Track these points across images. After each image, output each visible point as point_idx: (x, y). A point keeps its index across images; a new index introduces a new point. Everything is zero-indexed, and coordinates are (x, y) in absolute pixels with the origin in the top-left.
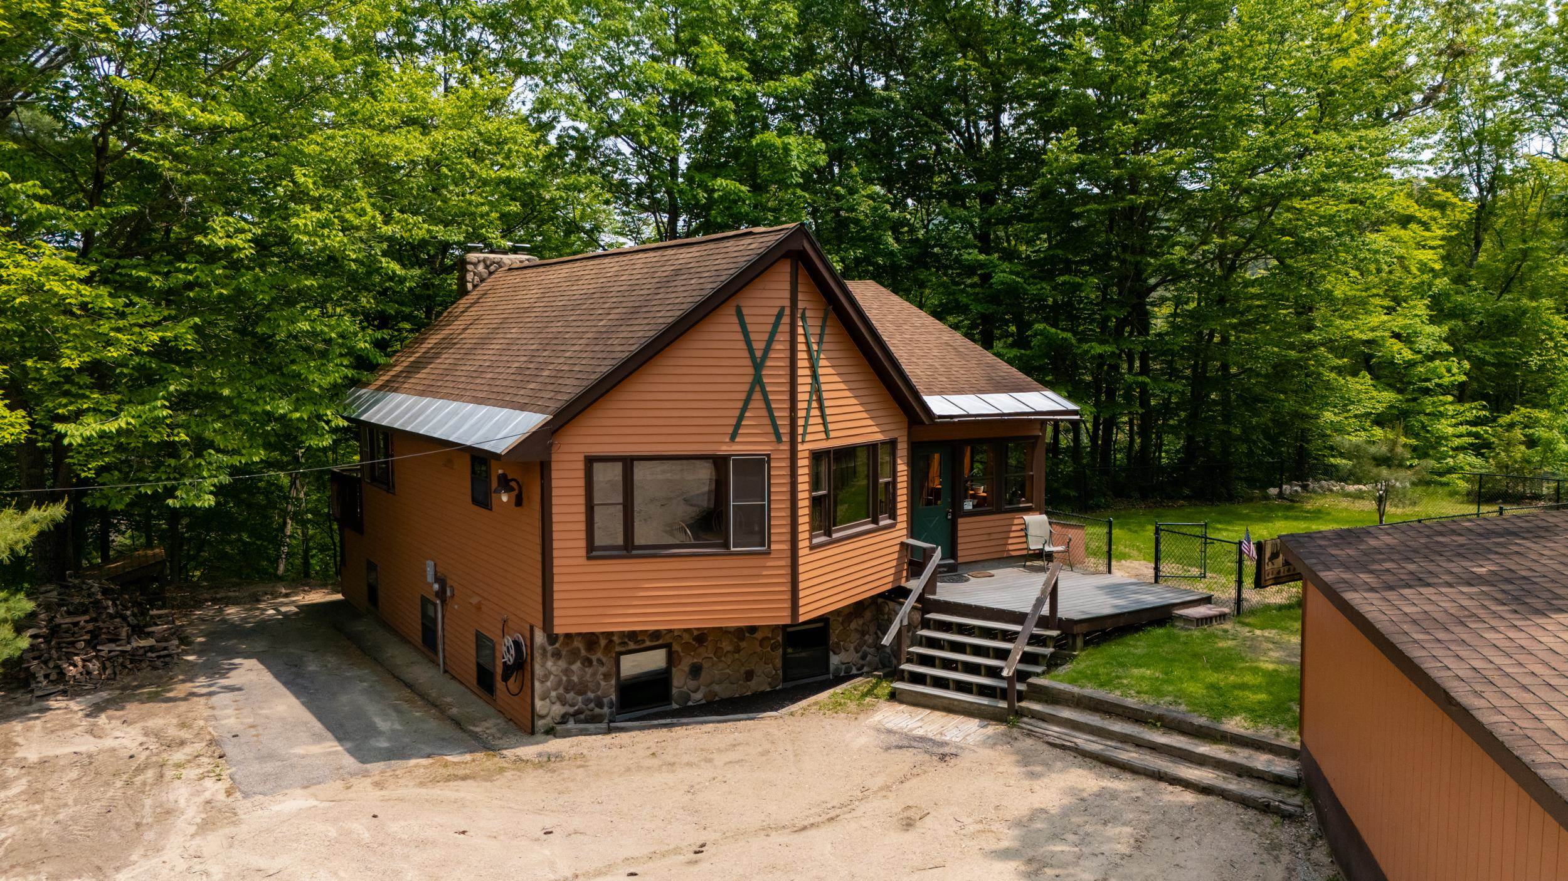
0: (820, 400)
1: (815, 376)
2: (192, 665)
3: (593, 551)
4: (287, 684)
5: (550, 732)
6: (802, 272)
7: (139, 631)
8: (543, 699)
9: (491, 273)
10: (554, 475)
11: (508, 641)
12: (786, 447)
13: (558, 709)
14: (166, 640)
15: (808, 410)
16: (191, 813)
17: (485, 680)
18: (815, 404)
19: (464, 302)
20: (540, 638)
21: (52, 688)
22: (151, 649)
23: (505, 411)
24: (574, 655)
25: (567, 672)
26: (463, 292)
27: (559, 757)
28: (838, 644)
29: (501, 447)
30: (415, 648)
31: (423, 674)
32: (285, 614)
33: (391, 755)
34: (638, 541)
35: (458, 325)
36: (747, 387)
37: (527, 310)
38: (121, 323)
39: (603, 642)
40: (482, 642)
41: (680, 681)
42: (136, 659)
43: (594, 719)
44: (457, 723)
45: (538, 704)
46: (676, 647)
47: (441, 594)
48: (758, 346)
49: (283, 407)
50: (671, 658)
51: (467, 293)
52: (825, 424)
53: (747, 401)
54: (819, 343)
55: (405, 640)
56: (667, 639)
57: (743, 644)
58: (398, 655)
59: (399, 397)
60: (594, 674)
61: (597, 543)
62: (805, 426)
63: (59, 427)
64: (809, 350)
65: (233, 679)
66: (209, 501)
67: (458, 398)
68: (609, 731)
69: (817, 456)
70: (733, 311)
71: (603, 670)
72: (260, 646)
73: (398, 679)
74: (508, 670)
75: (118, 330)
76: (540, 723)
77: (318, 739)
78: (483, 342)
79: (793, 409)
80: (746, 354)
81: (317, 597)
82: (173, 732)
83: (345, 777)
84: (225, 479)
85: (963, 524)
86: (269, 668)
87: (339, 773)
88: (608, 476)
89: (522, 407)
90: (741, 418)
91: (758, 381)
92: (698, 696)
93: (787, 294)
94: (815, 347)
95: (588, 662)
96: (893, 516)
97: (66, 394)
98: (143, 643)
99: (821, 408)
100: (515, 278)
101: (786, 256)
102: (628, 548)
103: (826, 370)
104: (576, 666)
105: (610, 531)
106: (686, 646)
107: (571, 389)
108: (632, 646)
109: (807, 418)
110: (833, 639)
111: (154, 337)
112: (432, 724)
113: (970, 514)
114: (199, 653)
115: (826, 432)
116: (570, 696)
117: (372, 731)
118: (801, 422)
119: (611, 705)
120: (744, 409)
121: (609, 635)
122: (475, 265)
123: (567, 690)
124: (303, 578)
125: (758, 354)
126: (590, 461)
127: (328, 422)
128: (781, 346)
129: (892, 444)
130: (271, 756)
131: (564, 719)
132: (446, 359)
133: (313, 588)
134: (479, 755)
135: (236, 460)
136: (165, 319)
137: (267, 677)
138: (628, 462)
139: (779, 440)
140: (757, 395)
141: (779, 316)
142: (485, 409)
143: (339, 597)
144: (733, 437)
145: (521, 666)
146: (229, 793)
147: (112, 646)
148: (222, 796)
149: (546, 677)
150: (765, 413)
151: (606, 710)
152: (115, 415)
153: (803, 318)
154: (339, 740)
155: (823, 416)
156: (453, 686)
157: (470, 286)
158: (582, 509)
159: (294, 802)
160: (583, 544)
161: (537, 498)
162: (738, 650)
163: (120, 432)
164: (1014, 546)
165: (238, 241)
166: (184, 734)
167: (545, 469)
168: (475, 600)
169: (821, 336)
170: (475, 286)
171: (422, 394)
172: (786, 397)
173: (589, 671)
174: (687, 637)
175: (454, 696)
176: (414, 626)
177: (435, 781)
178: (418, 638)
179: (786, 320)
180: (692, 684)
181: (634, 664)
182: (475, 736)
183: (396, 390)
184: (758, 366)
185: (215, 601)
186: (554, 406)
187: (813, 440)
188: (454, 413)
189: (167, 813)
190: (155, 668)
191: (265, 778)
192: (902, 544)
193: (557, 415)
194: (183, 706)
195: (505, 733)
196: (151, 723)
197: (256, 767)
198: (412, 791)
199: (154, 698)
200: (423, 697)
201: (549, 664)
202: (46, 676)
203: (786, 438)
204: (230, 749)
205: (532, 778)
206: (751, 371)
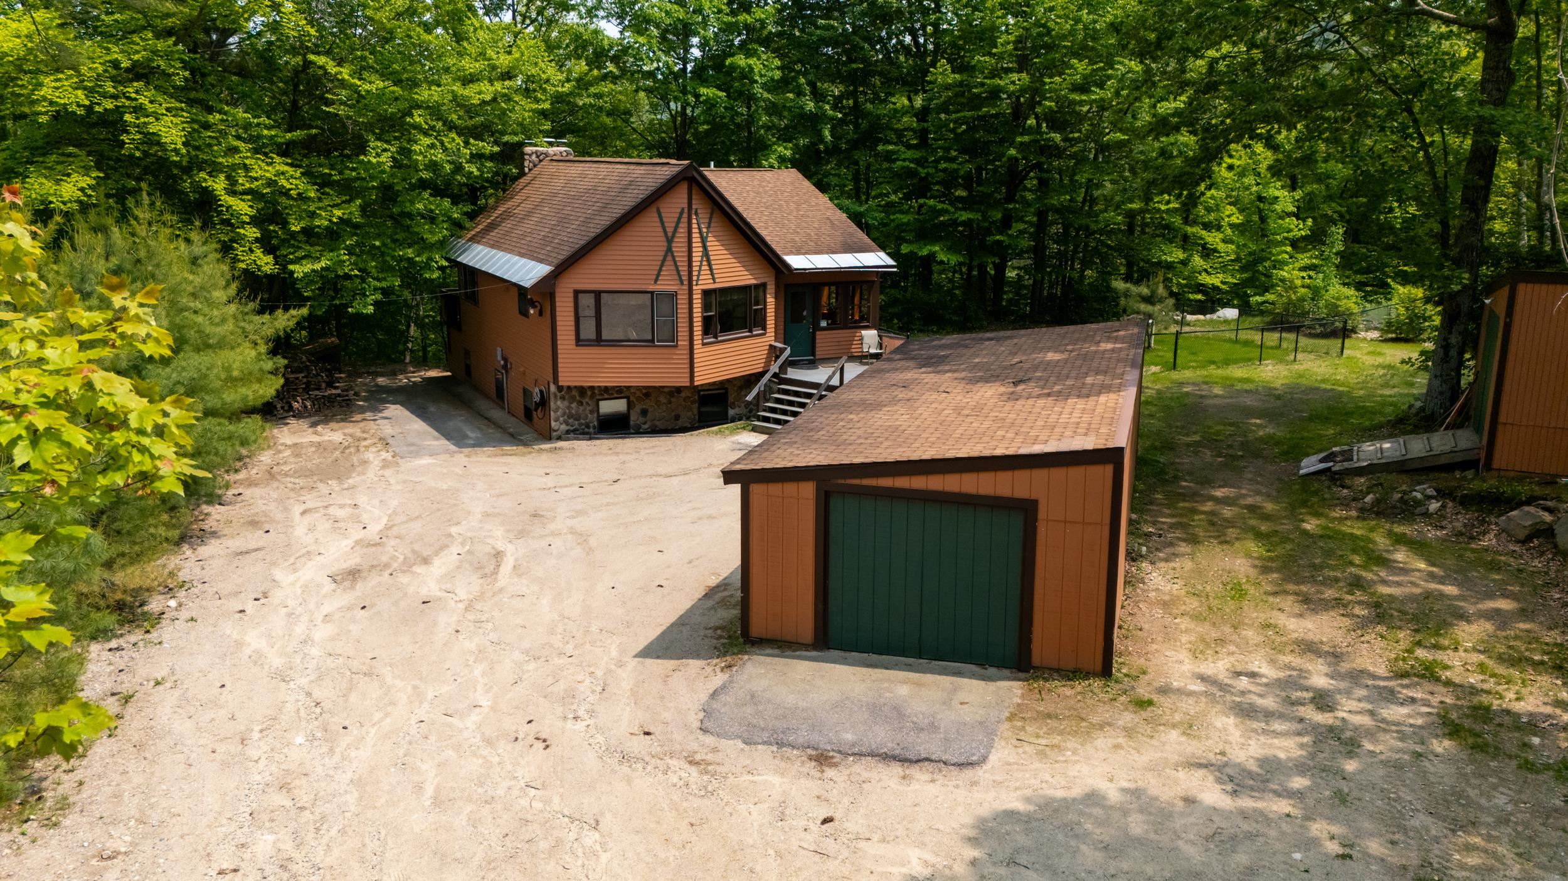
0: (708, 261)
1: (705, 247)
2: (362, 406)
3: (579, 342)
4: (418, 416)
5: (559, 438)
6: (695, 187)
7: (330, 385)
8: (556, 421)
9: (541, 161)
10: (557, 299)
11: (537, 390)
12: (686, 287)
13: (564, 427)
14: (347, 391)
15: (700, 266)
16: (377, 463)
17: (528, 415)
18: (705, 263)
19: (523, 181)
20: (553, 388)
21: (286, 415)
22: (339, 395)
23: (533, 263)
24: (573, 399)
25: (569, 408)
26: (522, 174)
27: (561, 449)
28: (733, 403)
29: (527, 283)
30: (493, 401)
31: (496, 414)
32: (414, 383)
33: (474, 446)
34: (604, 337)
35: (518, 199)
36: (663, 253)
37: (555, 195)
38: (321, 204)
39: (589, 393)
40: (526, 393)
41: (634, 418)
42: (331, 400)
43: (583, 433)
44: (512, 435)
45: (553, 424)
46: (632, 398)
47: (505, 367)
48: (670, 230)
49: (410, 253)
50: (630, 405)
51: (525, 174)
52: (712, 274)
53: (664, 261)
54: (708, 227)
55: (487, 396)
56: (627, 394)
57: (673, 400)
58: (482, 404)
59: (480, 247)
60: (584, 410)
61: (582, 337)
62: (698, 276)
63: (291, 267)
64: (701, 233)
65: (386, 413)
66: (370, 309)
67: (511, 251)
68: (590, 439)
69: (706, 293)
70: (654, 210)
71: (589, 408)
72: (400, 398)
73: (482, 416)
74: (537, 405)
75: (320, 208)
76: (554, 434)
77: (437, 439)
78: (529, 214)
79: (690, 266)
80: (662, 234)
81: (433, 373)
82: (359, 434)
83: (452, 454)
84: (379, 296)
85: (819, 335)
86: (407, 409)
87: (447, 451)
88: (587, 301)
89: (541, 261)
90: (660, 270)
91: (669, 250)
92: (646, 426)
93: (686, 201)
94: (705, 230)
95: (582, 404)
96: (764, 328)
97: (293, 246)
98: (334, 391)
99: (710, 265)
100: (553, 168)
101: (685, 179)
102: (599, 341)
103: (713, 244)
104: (574, 405)
105: (588, 331)
106: (639, 399)
107: (565, 252)
108: (606, 396)
109: (699, 271)
110: (731, 399)
111: (338, 213)
112: (498, 435)
113: (824, 329)
114: (365, 399)
115: (714, 279)
116: (571, 421)
117: (466, 437)
118: (695, 273)
119: (594, 427)
120: (662, 265)
121: (592, 388)
122: (530, 155)
123: (569, 418)
124: (423, 362)
125: (670, 234)
126: (577, 293)
127: (437, 262)
128: (682, 230)
129: (763, 286)
130: (413, 445)
131: (568, 432)
132: (507, 225)
133: (430, 368)
134: (520, 447)
135: (384, 284)
136: (343, 202)
137: (407, 413)
138: (598, 294)
139: (682, 283)
140: (669, 258)
141: (681, 213)
142: (524, 260)
143: (449, 374)
144: (656, 280)
145: (544, 403)
146: (393, 457)
147: (317, 392)
148: (390, 458)
149: (556, 411)
150: (673, 268)
151: (591, 430)
152: (318, 259)
153: (696, 214)
154: (448, 440)
155: (711, 269)
156: (513, 419)
157: (526, 170)
158: (572, 319)
159: (425, 461)
160: (573, 338)
161: (549, 312)
162: (670, 402)
163: (322, 268)
164: (855, 350)
165: (383, 159)
166: (365, 435)
167: (552, 296)
168: (522, 369)
169: (709, 223)
170: (530, 170)
171: (492, 246)
172: (686, 259)
173: (581, 408)
174: (638, 394)
175: (512, 423)
176: (492, 390)
177: (496, 455)
178: (494, 395)
179: (685, 215)
180: (642, 419)
181: (609, 407)
182: (521, 440)
183: (478, 242)
184: (670, 241)
185: (369, 373)
186: (556, 262)
187: (704, 282)
188: (508, 261)
189: (365, 462)
190: (342, 407)
191: (411, 452)
192: (771, 346)
193: (557, 267)
194: (362, 424)
195: (536, 440)
196: (346, 431)
197: (405, 448)
198: (485, 459)
199: (343, 420)
200: (494, 423)
201: (559, 403)
202: (282, 408)
203: (686, 283)
204: (390, 441)
205: (544, 456)
206: (666, 244)
